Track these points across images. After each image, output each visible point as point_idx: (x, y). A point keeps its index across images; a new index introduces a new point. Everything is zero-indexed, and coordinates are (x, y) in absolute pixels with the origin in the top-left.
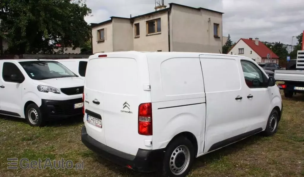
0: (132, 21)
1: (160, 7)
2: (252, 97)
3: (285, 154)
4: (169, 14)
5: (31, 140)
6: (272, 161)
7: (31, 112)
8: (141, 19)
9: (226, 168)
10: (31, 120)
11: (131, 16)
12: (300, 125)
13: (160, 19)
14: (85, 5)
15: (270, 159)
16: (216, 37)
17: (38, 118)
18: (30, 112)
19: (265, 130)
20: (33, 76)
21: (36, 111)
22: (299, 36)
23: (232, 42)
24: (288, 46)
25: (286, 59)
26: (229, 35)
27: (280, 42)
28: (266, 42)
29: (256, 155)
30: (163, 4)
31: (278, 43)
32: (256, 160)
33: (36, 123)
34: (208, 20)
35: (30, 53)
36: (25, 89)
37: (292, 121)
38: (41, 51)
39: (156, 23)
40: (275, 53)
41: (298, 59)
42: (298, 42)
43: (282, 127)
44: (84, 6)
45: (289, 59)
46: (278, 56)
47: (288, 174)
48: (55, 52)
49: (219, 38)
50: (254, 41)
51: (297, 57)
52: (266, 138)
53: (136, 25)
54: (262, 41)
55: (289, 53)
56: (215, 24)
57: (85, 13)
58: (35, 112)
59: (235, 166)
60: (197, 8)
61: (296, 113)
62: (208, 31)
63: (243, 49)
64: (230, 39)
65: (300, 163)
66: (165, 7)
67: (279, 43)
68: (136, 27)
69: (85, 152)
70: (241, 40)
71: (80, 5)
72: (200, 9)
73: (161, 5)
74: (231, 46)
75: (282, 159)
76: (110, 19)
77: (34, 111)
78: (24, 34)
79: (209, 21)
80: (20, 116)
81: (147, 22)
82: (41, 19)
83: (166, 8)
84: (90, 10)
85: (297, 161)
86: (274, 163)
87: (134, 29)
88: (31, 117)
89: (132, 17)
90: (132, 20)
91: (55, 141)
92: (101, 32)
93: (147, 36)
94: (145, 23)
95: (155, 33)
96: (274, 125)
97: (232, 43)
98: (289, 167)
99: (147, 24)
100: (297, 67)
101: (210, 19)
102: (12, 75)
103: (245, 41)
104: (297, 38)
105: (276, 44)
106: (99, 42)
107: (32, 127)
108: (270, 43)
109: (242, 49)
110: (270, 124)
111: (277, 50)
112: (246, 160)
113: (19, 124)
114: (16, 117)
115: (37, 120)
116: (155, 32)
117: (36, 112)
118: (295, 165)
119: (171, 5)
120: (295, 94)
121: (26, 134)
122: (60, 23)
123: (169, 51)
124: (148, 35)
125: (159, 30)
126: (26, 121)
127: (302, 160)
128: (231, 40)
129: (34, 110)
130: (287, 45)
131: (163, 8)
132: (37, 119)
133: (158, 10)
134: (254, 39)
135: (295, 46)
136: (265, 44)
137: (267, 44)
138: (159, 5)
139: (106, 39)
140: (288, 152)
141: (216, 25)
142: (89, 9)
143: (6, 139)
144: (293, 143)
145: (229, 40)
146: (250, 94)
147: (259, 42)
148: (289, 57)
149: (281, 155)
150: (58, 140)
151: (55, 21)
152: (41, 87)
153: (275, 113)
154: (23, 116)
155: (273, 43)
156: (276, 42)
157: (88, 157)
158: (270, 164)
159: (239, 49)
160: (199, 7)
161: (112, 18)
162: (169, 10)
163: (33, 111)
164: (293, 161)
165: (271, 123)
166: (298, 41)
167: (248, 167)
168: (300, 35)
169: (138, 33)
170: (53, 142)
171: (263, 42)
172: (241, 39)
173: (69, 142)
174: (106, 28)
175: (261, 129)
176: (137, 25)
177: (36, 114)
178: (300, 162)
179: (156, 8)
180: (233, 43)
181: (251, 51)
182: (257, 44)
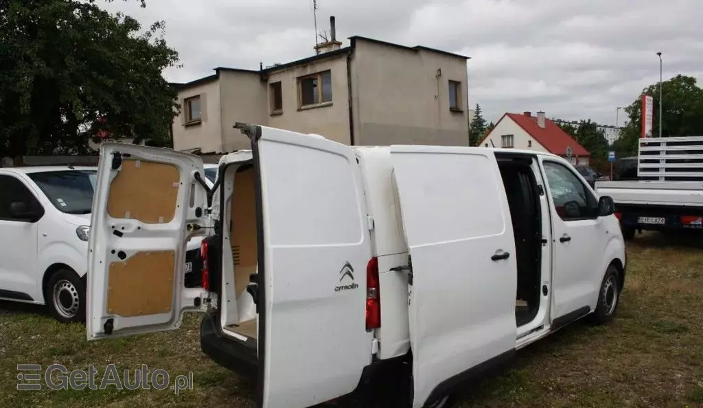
0: (265, 78)
1: (327, 45)
2: (568, 239)
3: (647, 361)
4: (349, 61)
5: (68, 353)
6: (621, 374)
7: (61, 289)
8: (284, 72)
9: (527, 394)
10: (60, 309)
11: (261, 66)
12: (661, 297)
13: (329, 71)
14: (163, 42)
15: (616, 372)
16: (456, 110)
17: (78, 303)
18: (58, 289)
19: (596, 311)
20: (64, 204)
21: (72, 286)
22: (630, 107)
23: (484, 121)
24: (607, 128)
25: (607, 158)
26: (478, 105)
27: (589, 120)
28: (560, 121)
29: (586, 365)
30: (333, 38)
31: (587, 121)
32: (587, 375)
33: (73, 316)
34: (435, 73)
35: (34, 152)
36: (45, 236)
37: (645, 290)
38: (59, 148)
39: (319, 82)
40: (581, 144)
41: (641, 157)
42: (630, 120)
43: (626, 305)
44: (160, 43)
45: (613, 157)
46: (587, 150)
47: (662, 400)
48: (92, 150)
49: (462, 112)
50: (536, 119)
51: (639, 153)
52: (598, 328)
53: (272, 85)
54: (551, 119)
55: (610, 143)
56: (451, 82)
57: (165, 62)
58: (69, 289)
59: (546, 389)
60: (411, 47)
61: (651, 274)
62: (436, 97)
63: (512, 136)
64: (480, 115)
65: (681, 378)
66: (339, 44)
67: (588, 123)
68: (273, 90)
69: (207, 376)
70: (506, 116)
71: (152, 42)
72: (417, 50)
73: (330, 40)
74: (482, 130)
75: (640, 370)
76: (214, 73)
77: (69, 286)
78: (26, 108)
79: (439, 75)
80: (33, 300)
81: (299, 78)
82: (66, 73)
83: (342, 47)
84: (175, 53)
85: (674, 373)
86: (627, 379)
87: (269, 94)
88: (60, 300)
89: (263, 69)
90: (264, 75)
91: (127, 353)
92: (193, 103)
93: (299, 110)
94: (295, 82)
95: (319, 105)
96: (612, 299)
97: (484, 124)
98: (659, 385)
99: (298, 83)
100: (640, 174)
101: (440, 70)
102: (13, 205)
103: (514, 117)
104: (627, 110)
105: (581, 124)
106: (187, 126)
107: (63, 325)
108: (569, 123)
109: (508, 136)
110: (604, 298)
111: (587, 138)
112: (565, 376)
113: (30, 319)
114: (23, 303)
115: (76, 308)
116: (318, 102)
117: (72, 289)
118: (672, 381)
119: (354, 40)
120: (640, 232)
121: (53, 341)
122: (110, 82)
123: (352, 144)
124: (303, 108)
125: (328, 97)
126: (46, 310)
127: (682, 370)
128: (483, 118)
129: (67, 284)
130: (606, 126)
131: (334, 48)
132: (76, 305)
133: (323, 51)
134: (534, 114)
135: (621, 128)
136: (559, 125)
137: (562, 124)
138: (324, 41)
139: (206, 120)
140: (650, 356)
141: (453, 85)
142: (172, 52)
143: (6, 353)
144: (657, 337)
145: (479, 117)
146: (565, 234)
147: (547, 121)
148: (613, 153)
149: (638, 362)
150: (132, 351)
151: (100, 77)
152: (86, 230)
153: (614, 274)
154: (39, 299)
155: (576, 123)
156: (582, 121)
157: (215, 386)
158: (618, 381)
159: (503, 137)
160: (417, 45)
161: (218, 70)
162: (350, 52)
163: (66, 287)
164: (666, 374)
165: (605, 294)
166: (630, 117)
167: (574, 389)
168: (633, 104)
169: (278, 103)
170: (124, 357)
171: (553, 121)
172: (507, 114)
173: (163, 354)
174: (205, 94)
175: (588, 308)
176: (277, 87)
177: (72, 293)
178: (680, 375)
179: (317, 48)
180: (487, 123)
181: (530, 142)
182: (542, 124)
